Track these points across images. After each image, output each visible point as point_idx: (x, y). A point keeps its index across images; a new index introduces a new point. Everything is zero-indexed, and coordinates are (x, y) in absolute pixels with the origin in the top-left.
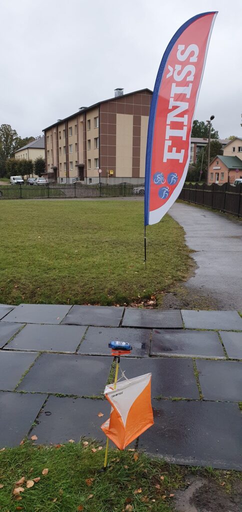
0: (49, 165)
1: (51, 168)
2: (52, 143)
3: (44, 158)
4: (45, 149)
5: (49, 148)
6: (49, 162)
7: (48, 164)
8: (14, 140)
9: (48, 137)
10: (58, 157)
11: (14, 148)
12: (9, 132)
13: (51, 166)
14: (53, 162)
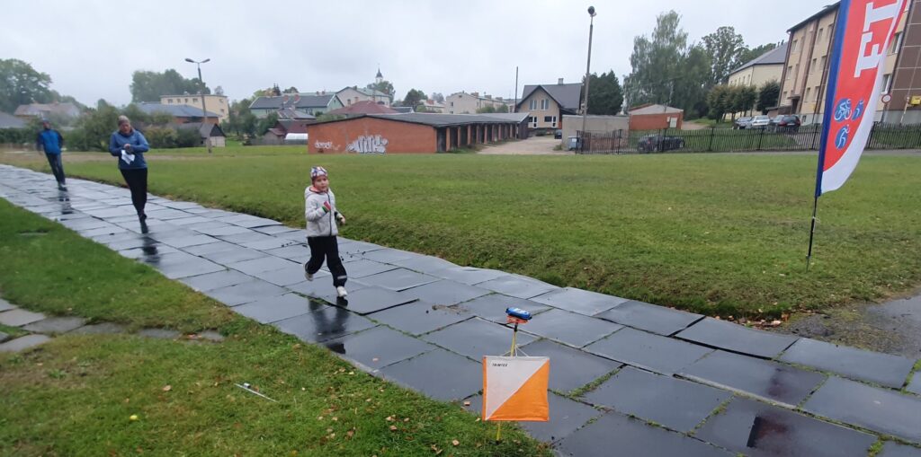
0: (786, 93)
1: (789, 98)
2: (801, 52)
3: (779, 81)
4: (785, 64)
5: (793, 62)
6: (788, 87)
7: (784, 90)
8: (734, 53)
9: (796, 41)
10: (807, 77)
11: (733, 67)
12: (730, 39)
13: (789, 95)
14: (795, 88)
